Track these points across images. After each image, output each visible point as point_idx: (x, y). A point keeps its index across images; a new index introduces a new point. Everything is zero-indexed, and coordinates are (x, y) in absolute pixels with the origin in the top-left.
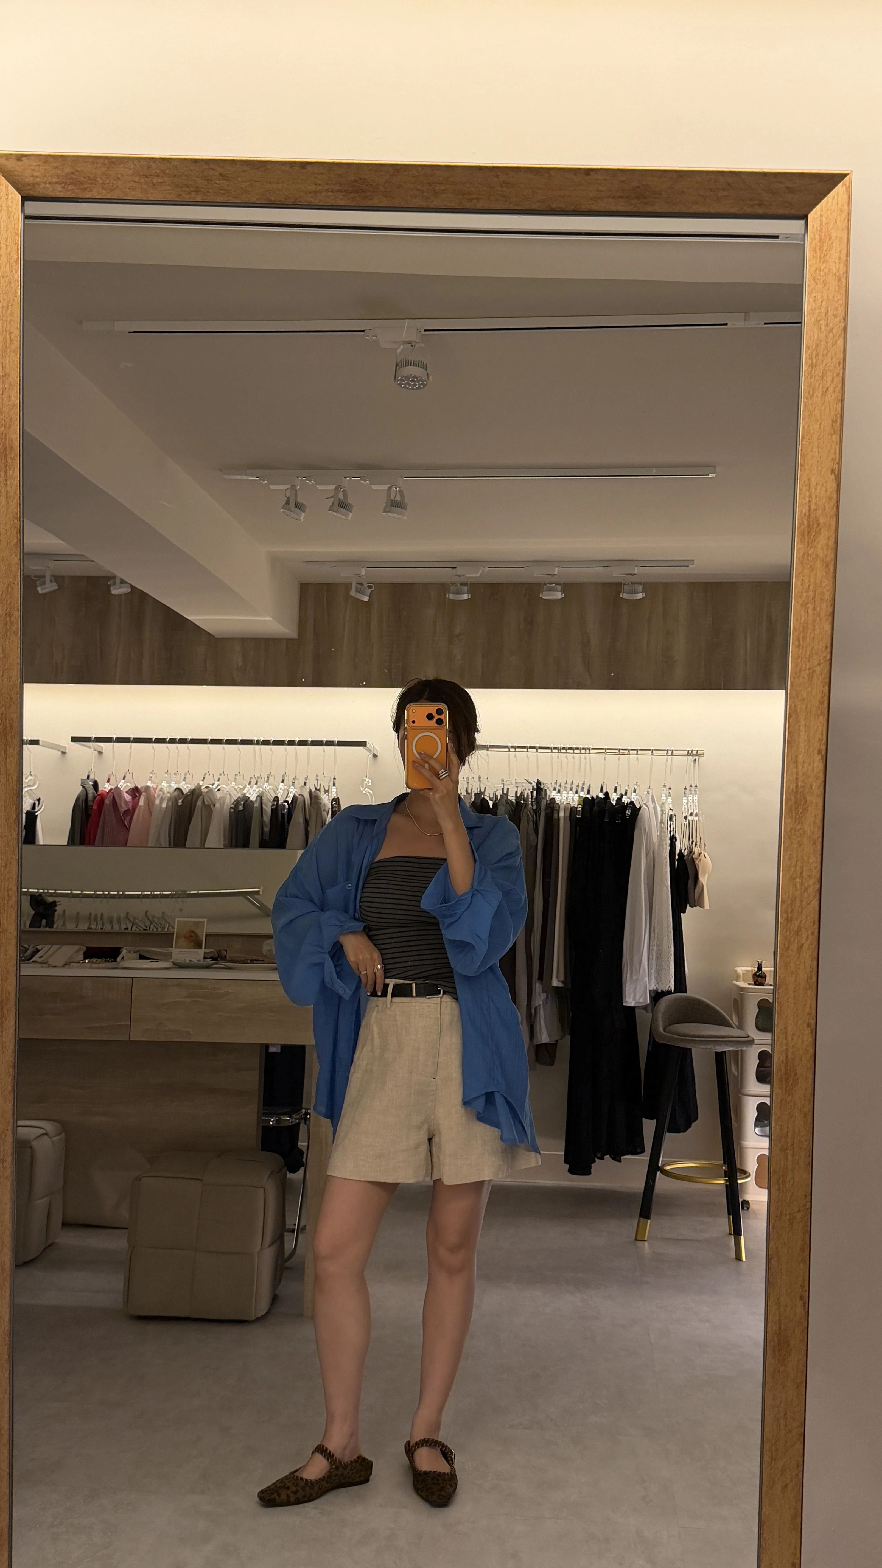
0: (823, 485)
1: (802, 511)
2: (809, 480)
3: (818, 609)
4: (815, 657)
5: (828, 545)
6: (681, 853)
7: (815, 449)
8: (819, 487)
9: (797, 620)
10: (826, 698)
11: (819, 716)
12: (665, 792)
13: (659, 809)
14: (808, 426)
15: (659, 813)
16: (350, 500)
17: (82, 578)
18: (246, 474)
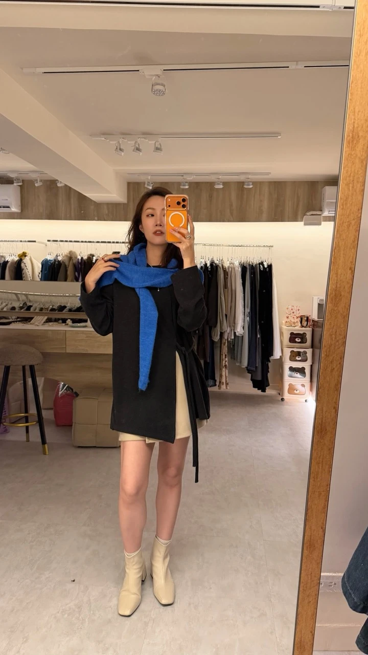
0: (362, 112)
1: (349, 128)
2: (354, 109)
3: (355, 187)
4: (352, 215)
5: (363, 149)
7: (359, 90)
8: (360, 113)
9: (343, 193)
10: (356, 239)
11: (351, 249)
14: (356, 75)
16: (141, 148)
17: (47, 181)
18: (100, 137)
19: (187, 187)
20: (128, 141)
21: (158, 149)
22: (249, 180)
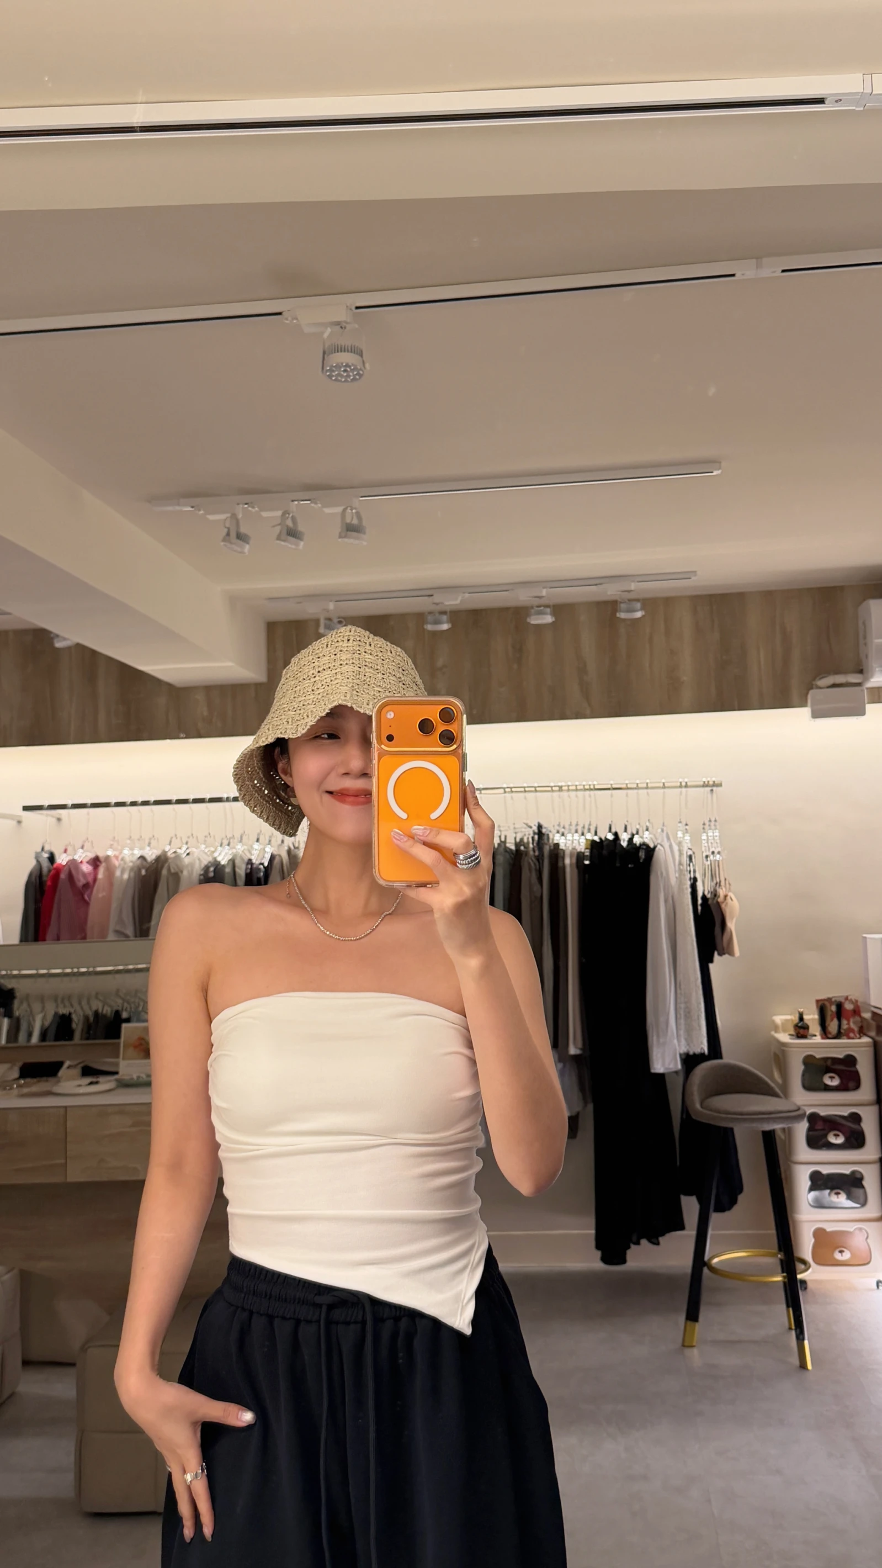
6: (704, 897)
12: (681, 828)
13: (676, 848)
15: (677, 854)
16: (301, 528)
17: (24, 632)
18: (178, 505)
19: (445, 627)
20: (261, 510)
21: (352, 529)
22: (632, 596)
